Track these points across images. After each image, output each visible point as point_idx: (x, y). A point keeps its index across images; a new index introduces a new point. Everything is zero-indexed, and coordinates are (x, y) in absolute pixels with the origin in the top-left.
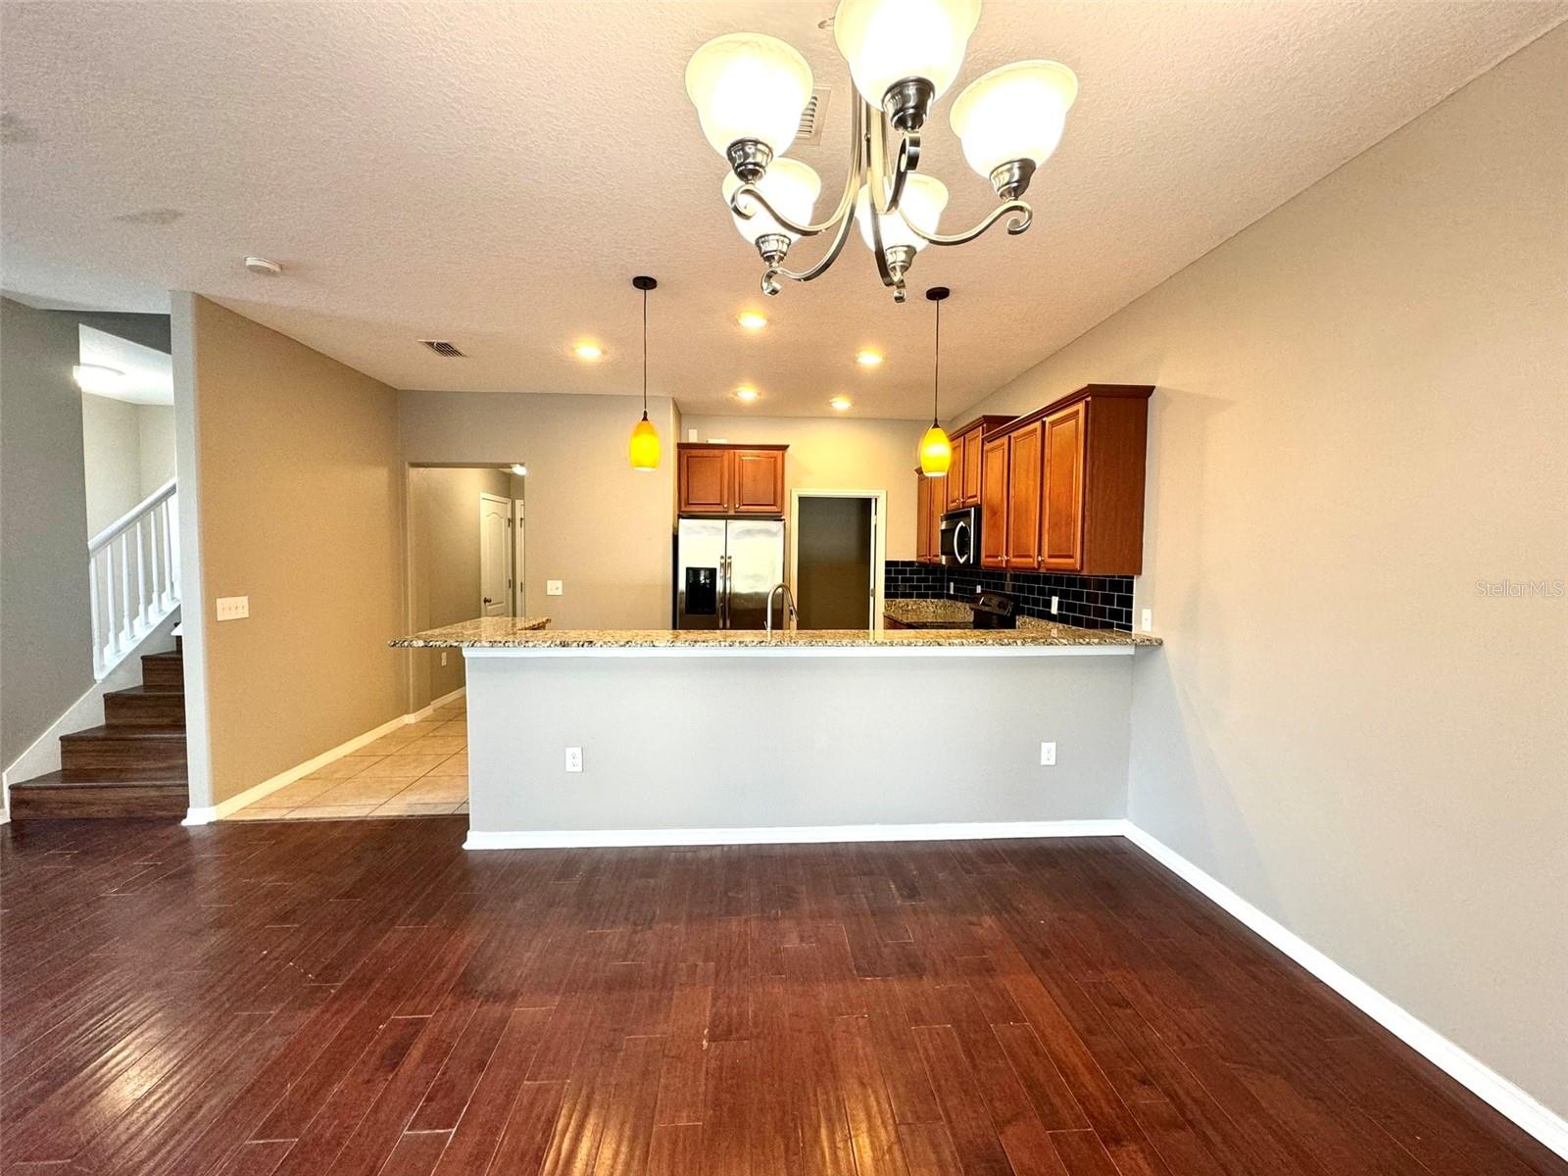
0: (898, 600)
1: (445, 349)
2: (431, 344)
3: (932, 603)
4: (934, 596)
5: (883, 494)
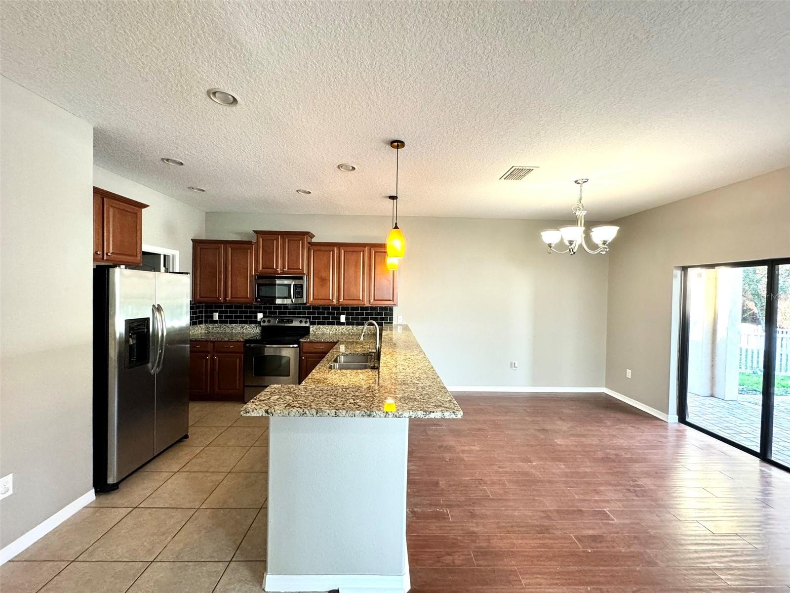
5: (177, 253)
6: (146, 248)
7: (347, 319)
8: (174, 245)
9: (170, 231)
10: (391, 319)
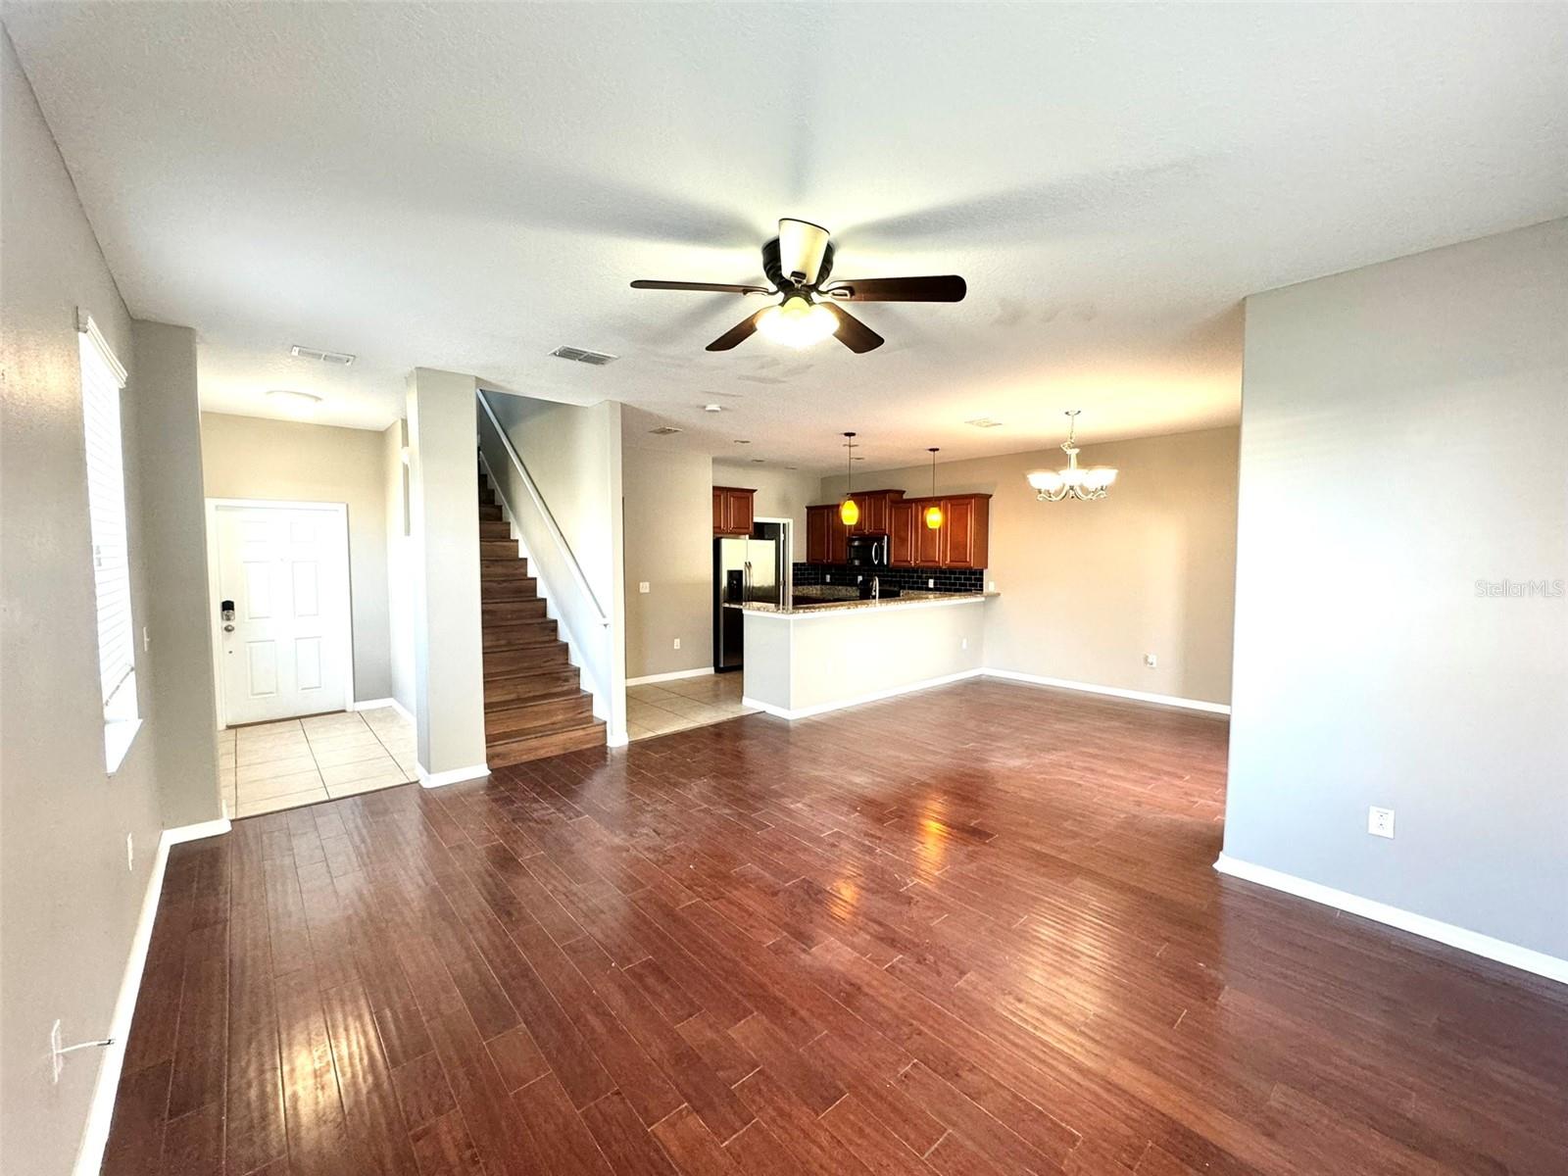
5: (791, 521)
6: (757, 519)
7: (935, 584)
8: (787, 514)
9: (785, 504)
10: (981, 586)
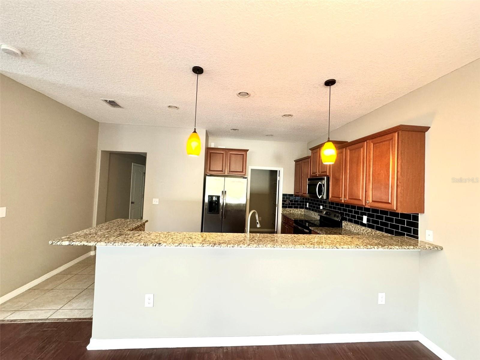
0: (287, 209)
1: (113, 103)
2: (106, 101)
3: (300, 210)
4: (301, 208)
5: (282, 169)
7: (368, 220)
8: (282, 164)
9: (278, 159)
10: (416, 232)
